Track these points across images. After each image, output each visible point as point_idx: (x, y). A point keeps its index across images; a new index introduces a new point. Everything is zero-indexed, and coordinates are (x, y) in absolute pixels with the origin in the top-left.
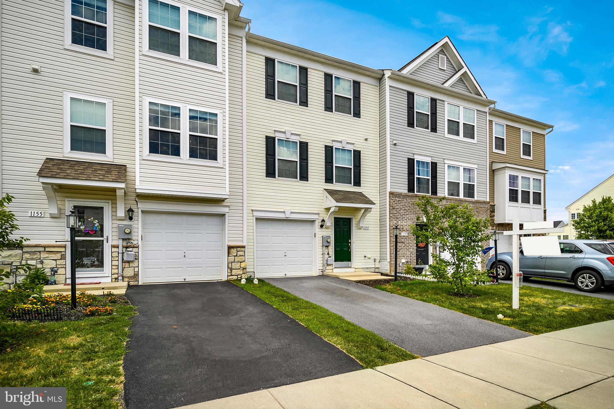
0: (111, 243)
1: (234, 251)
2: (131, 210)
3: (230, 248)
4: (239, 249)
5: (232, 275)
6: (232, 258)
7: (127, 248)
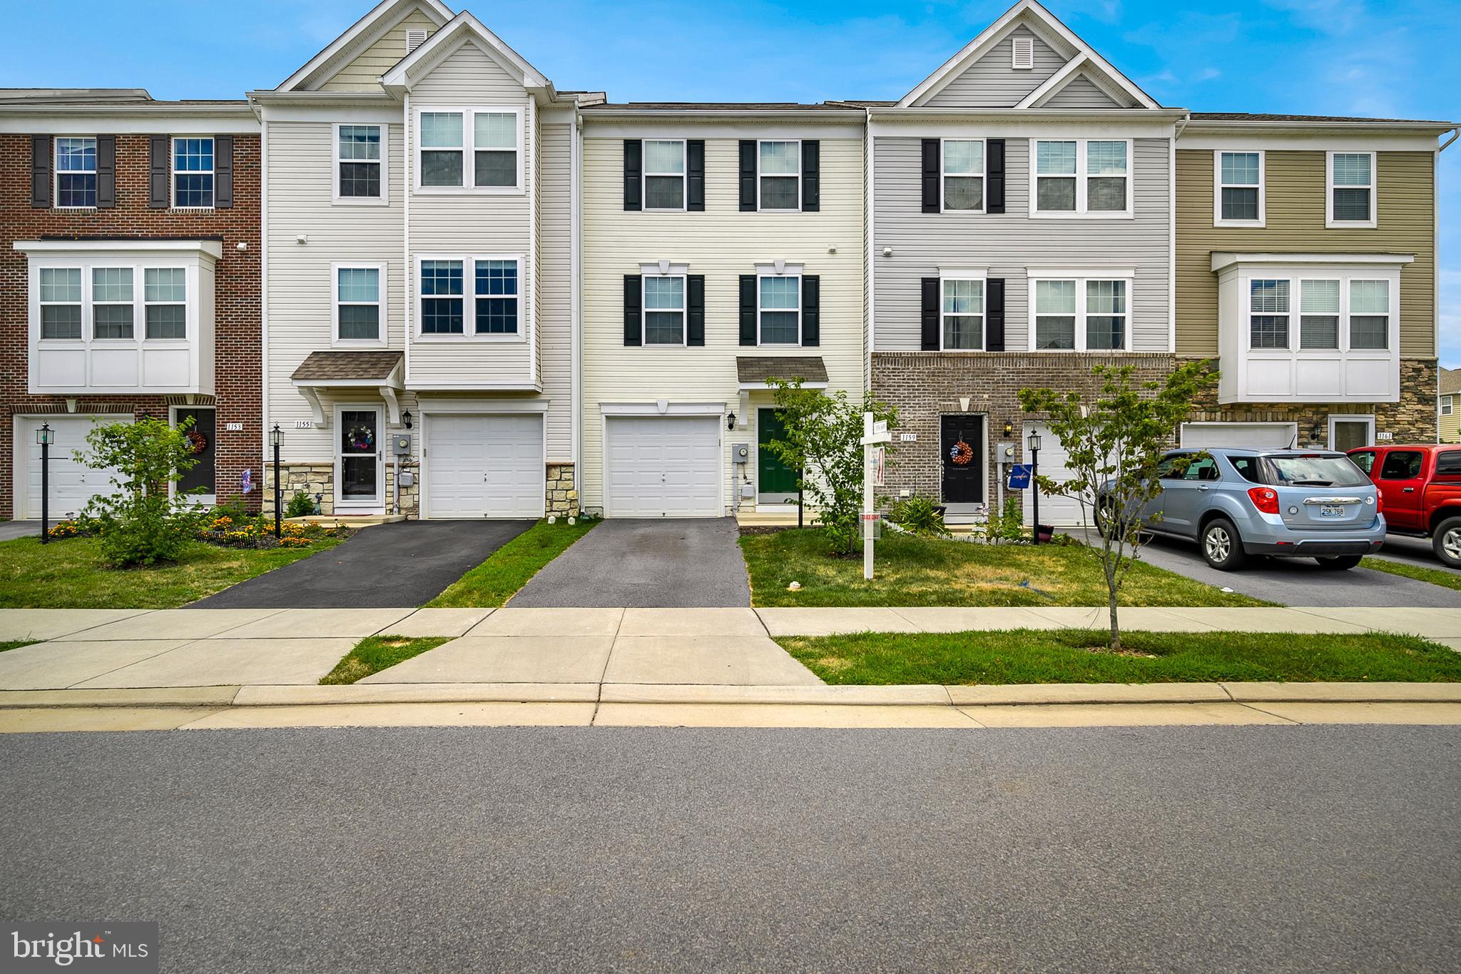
0: (384, 461)
1: (556, 473)
2: (407, 414)
3: (550, 467)
4: (563, 469)
5: (551, 511)
6: (552, 484)
7: (404, 467)
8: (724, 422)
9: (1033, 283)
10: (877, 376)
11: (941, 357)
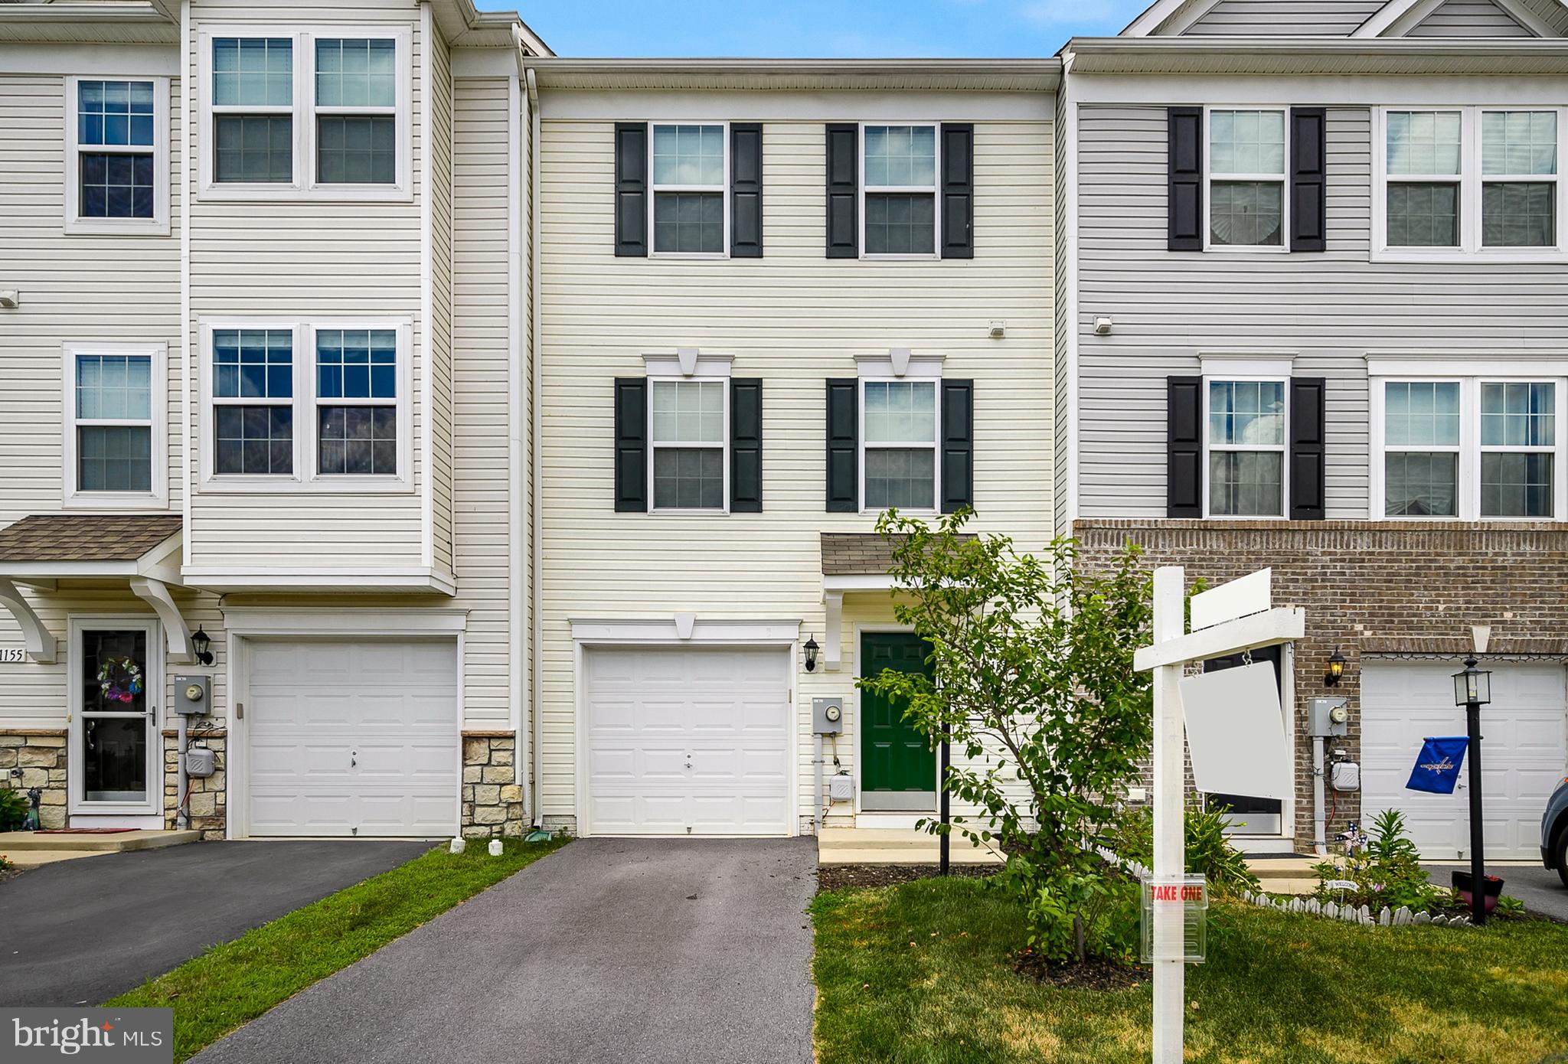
0: (162, 726)
1: (480, 750)
2: (200, 637)
3: (468, 739)
4: (494, 744)
5: (472, 824)
6: (474, 773)
7: (197, 738)
8: (798, 656)
9: (1378, 389)
10: (1084, 565)
11: (1206, 530)
